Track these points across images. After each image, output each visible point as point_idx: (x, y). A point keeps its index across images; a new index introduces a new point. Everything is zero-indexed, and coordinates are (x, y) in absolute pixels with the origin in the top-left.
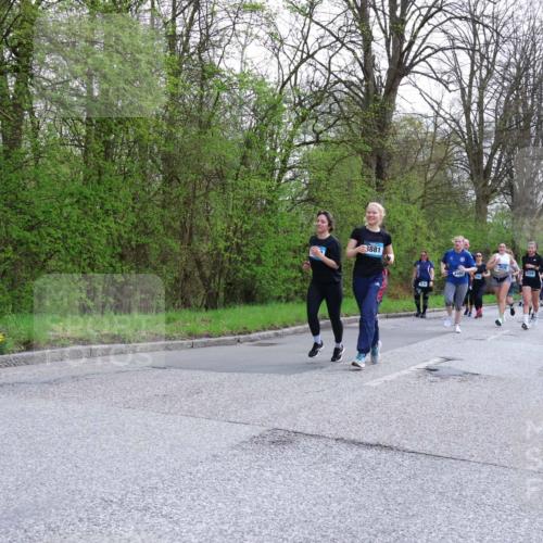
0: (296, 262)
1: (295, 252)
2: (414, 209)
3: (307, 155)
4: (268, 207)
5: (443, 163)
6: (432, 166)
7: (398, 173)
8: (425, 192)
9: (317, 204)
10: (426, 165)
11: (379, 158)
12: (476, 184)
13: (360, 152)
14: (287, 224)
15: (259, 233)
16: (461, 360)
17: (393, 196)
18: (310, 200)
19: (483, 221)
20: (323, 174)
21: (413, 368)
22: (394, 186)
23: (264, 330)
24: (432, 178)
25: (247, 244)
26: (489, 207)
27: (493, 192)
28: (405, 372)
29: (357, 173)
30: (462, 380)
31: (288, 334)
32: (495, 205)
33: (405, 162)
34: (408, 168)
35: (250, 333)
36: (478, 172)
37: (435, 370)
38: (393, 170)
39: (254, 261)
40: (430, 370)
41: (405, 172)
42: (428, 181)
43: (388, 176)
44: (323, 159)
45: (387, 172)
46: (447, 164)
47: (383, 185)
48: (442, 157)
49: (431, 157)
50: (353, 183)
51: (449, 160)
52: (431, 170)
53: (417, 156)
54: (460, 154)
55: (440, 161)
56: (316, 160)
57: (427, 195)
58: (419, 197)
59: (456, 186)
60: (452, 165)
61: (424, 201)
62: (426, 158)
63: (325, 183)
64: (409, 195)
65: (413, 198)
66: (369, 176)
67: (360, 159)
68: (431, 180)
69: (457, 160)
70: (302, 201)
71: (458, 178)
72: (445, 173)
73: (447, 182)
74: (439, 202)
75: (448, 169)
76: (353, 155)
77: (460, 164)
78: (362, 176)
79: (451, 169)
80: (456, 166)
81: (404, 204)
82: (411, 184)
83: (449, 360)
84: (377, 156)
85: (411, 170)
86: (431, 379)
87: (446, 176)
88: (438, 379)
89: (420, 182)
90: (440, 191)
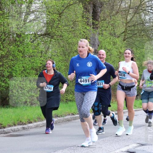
1: (36, 70)
2: (118, 41)
3: (44, 3)
4: (17, 39)
6: (131, 11)
7: (107, 16)
8: (126, 29)
9: (52, 37)
10: (127, 11)
11: (95, 6)
13: (81, 1)
14: (31, 51)
15: (11, 57)
16: (152, 145)
17: (104, 32)
18: (47, 34)
20: (56, 16)
21: (118, 151)
22: (105, 25)
23: (15, 125)
24: (131, 19)
25: (3, 65)
29: (80, 16)
31: (31, 128)
33: (112, 9)
34: (114, 12)
35: (4, 128)
37: (133, 152)
38: (104, 13)
39: (8, 77)
40: (129, 152)
41: (113, 16)
42: (128, 21)
43: (101, 18)
44: (55, 6)
45: (100, 15)
46: (141, 10)
47: (97, 24)
48: (138, 5)
49: (130, 5)
50: (77, 23)
51: (143, 7)
52: (130, 14)
53: (120, 4)
54: (150, 2)
55: (137, 8)
56: (51, 7)
57: (127, 31)
58: (122, 32)
59: (147, 24)
60: (145, 10)
61: (125, 35)
62: (127, 5)
63: (57, 23)
64: (115, 31)
65: (118, 33)
66: (88, 18)
67: (81, 6)
68: (130, 21)
69: (148, 7)
70: (41, 35)
71: (149, 19)
72: (140, 16)
73: (141, 22)
74: (135, 36)
75: (142, 13)
76: (76, 3)
77: (151, 9)
78: (83, 18)
79: (144, 13)
80: (147, 11)
81: (112, 37)
82: (116, 24)
83: (143, 145)
84: (93, 4)
85: (116, 14)
87: (141, 18)
89: (123, 22)
90: (136, 28)
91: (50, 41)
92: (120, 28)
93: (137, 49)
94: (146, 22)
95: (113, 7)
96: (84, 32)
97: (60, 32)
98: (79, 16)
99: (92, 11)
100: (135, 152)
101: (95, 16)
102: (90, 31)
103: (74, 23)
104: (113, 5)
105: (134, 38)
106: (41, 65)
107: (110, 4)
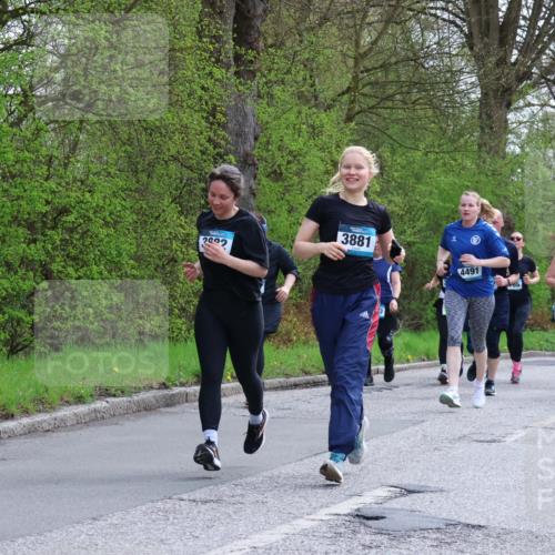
0: (35, 252)
1: (31, 226)
2: (328, 121)
5: (398, 9)
6: (374, 14)
7: (289, 32)
8: (355, 79)
10: (358, 13)
12: (479, 60)
14: (10, 156)
16: (442, 491)
17: (277, 90)
19: (498, 151)
21: (323, 514)
22: (282, 64)
24: (374, 43)
26: (511, 116)
27: (520, 80)
28: (304, 524)
29: (189, 31)
30: (440, 544)
31: (12, 435)
32: (527, 112)
33: (306, 5)
34: (313, 18)
36: (486, 28)
37: (377, 518)
38: (277, 21)
40: (363, 517)
41: (307, 30)
42: (362, 51)
43: (265, 38)
45: (262, 29)
46: (411, 10)
47: (251, 62)
50: (178, 54)
52: (370, 24)
57: (360, 86)
58: (340, 91)
59: (431, 63)
60: (423, 11)
61: (352, 102)
64: (318, 87)
65: (327, 95)
66: (217, 39)
68: (370, 49)
71: (438, 43)
72: (407, 33)
73: (410, 55)
74: (390, 104)
75: (413, 22)
77: (443, 9)
78: (200, 37)
79: (419, 21)
80: (431, 15)
81: (305, 109)
82: (321, 59)
83: (410, 492)
85: (320, 25)
86: (367, 539)
87: (408, 40)
88: (384, 539)
89: (344, 55)
90: (392, 76)
92: (333, 75)
93: (393, 152)
94: (428, 56)
96: (203, 88)
98: (185, 30)
99: (233, 11)
100: (383, 518)
101: (244, 30)
102: (225, 86)
105: (385, 113)
106: (48, 208)
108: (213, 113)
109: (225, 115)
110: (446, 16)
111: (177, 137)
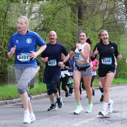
3: (42, 6)
5: (112, 11)
6: (107, 12)
7: (89, 16)
8: (103, 26)
9: (48, 32)
10: (104, 12)
11: (80, 9)
13: (70, 5)
17: (87, 28)
20: (51, 16)
22: (87, 22)
24: (107, 18)
28: (93, 119)
29: (68, 16)
30: (122, 123)
33: (93, 10)
34: (95, 13)
35: (12, 99)
37: (108, 118)
38: (87, 14)
40: (105, 117)
41: (93, 15)
42: (105, 20)
43: (84, 17)
44: (51, 8)
45: (84, 15)
46: (115, 11)
47: (81, 22)
48: (112, 7)
49: (106, 8)
51: (116, 9)
52: (106, 14)
53: (99, 7)
54: (121, 6)
55: (111, 10)
56: (47, 9)
57: (104, 27)
58: (100, 28)
59: (119, 22)
60: (117, 11)
62: (104, 8)
63: (52, 21)
64: (95, 27)
65: (97, 29)
66: (74, 17)
67: (70, 8)
69: (120, 9)
70: (40, 30)
71: (120, 18)
72: (114, 16)
73: (115, 21)
74: (110, 31)
75: (115, 14)
76: (66, 6)
77: (122, 11)
78: (71, 17)
79: (116, 14)
80: (119, 12)
81: (92, 32)
82: (96, 22)
83: (115, 112)
84: (79, 7)
85: (96, 15)
86: (106, 122)
87: (114, 17)
88: (110, 122)
89: (101, 21)
90: (111, 25)
91: (47, 34)
92: (98, 25)
94: (118, 21)
95: (94, 9)
96: (71, 28)
97: (54, 28)
99: (78, 12)
100: (109, 118)
101: (80, 16)
102: (76, 27)
103: (65, 21)
104: (94, 8)
107: (91, 7)
108: (74, 33)
109: (76, 33)
110: (122, 12)
111: (66, 38)
